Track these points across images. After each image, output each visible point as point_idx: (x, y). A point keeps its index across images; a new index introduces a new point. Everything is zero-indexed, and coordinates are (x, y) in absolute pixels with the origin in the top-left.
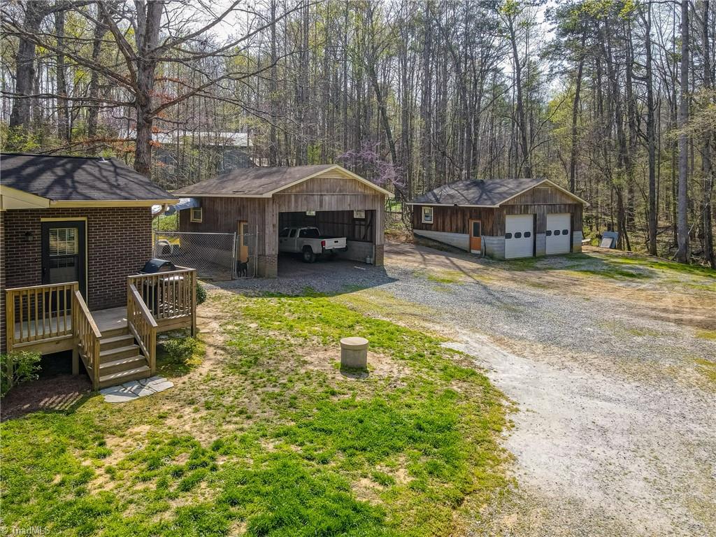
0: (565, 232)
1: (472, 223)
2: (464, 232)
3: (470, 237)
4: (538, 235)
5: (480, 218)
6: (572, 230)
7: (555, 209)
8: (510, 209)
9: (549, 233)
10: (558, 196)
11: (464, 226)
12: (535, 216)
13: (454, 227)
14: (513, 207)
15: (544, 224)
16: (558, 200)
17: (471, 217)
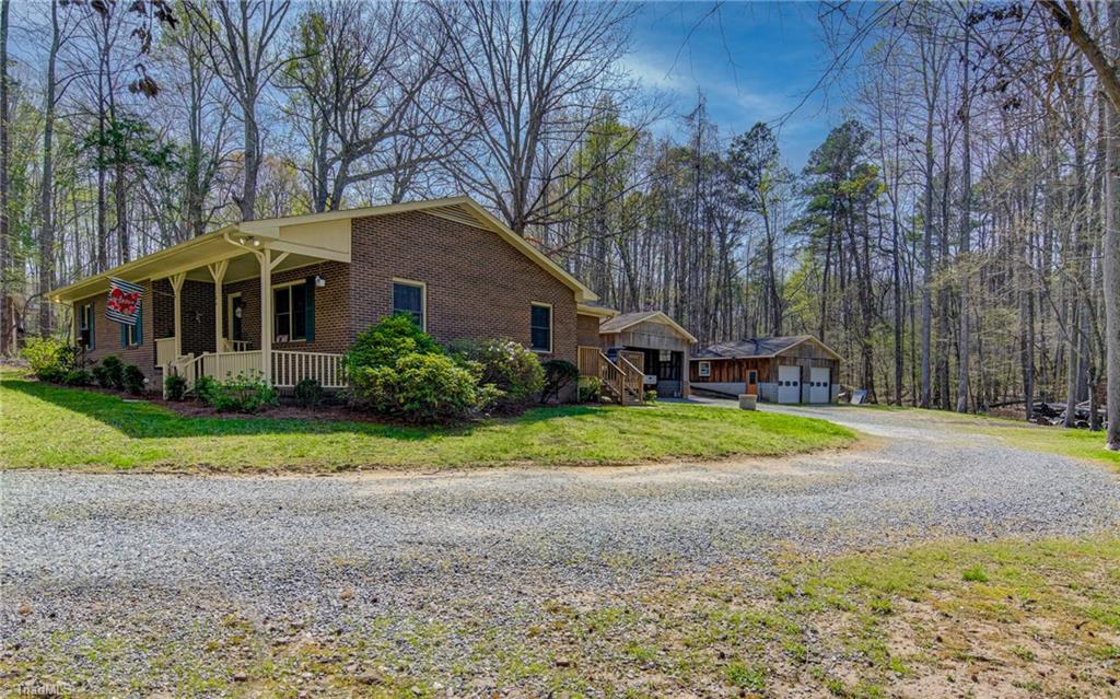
0: (825, 385)
1: (748, 372)
2: (740, 380)
3: (747, 386)
4: (804, 385)
5: (756, 367)
6: (831, 382)
7: (817, 363)
8: (782, 359)
9: (812, 384)
10: (820, 351)
11: (741, 376)
12: (802, 367)
13: (731, 377)
14: (784, 358)
15: (809, 376)
16: (820, 355)
17: (748, 368)
